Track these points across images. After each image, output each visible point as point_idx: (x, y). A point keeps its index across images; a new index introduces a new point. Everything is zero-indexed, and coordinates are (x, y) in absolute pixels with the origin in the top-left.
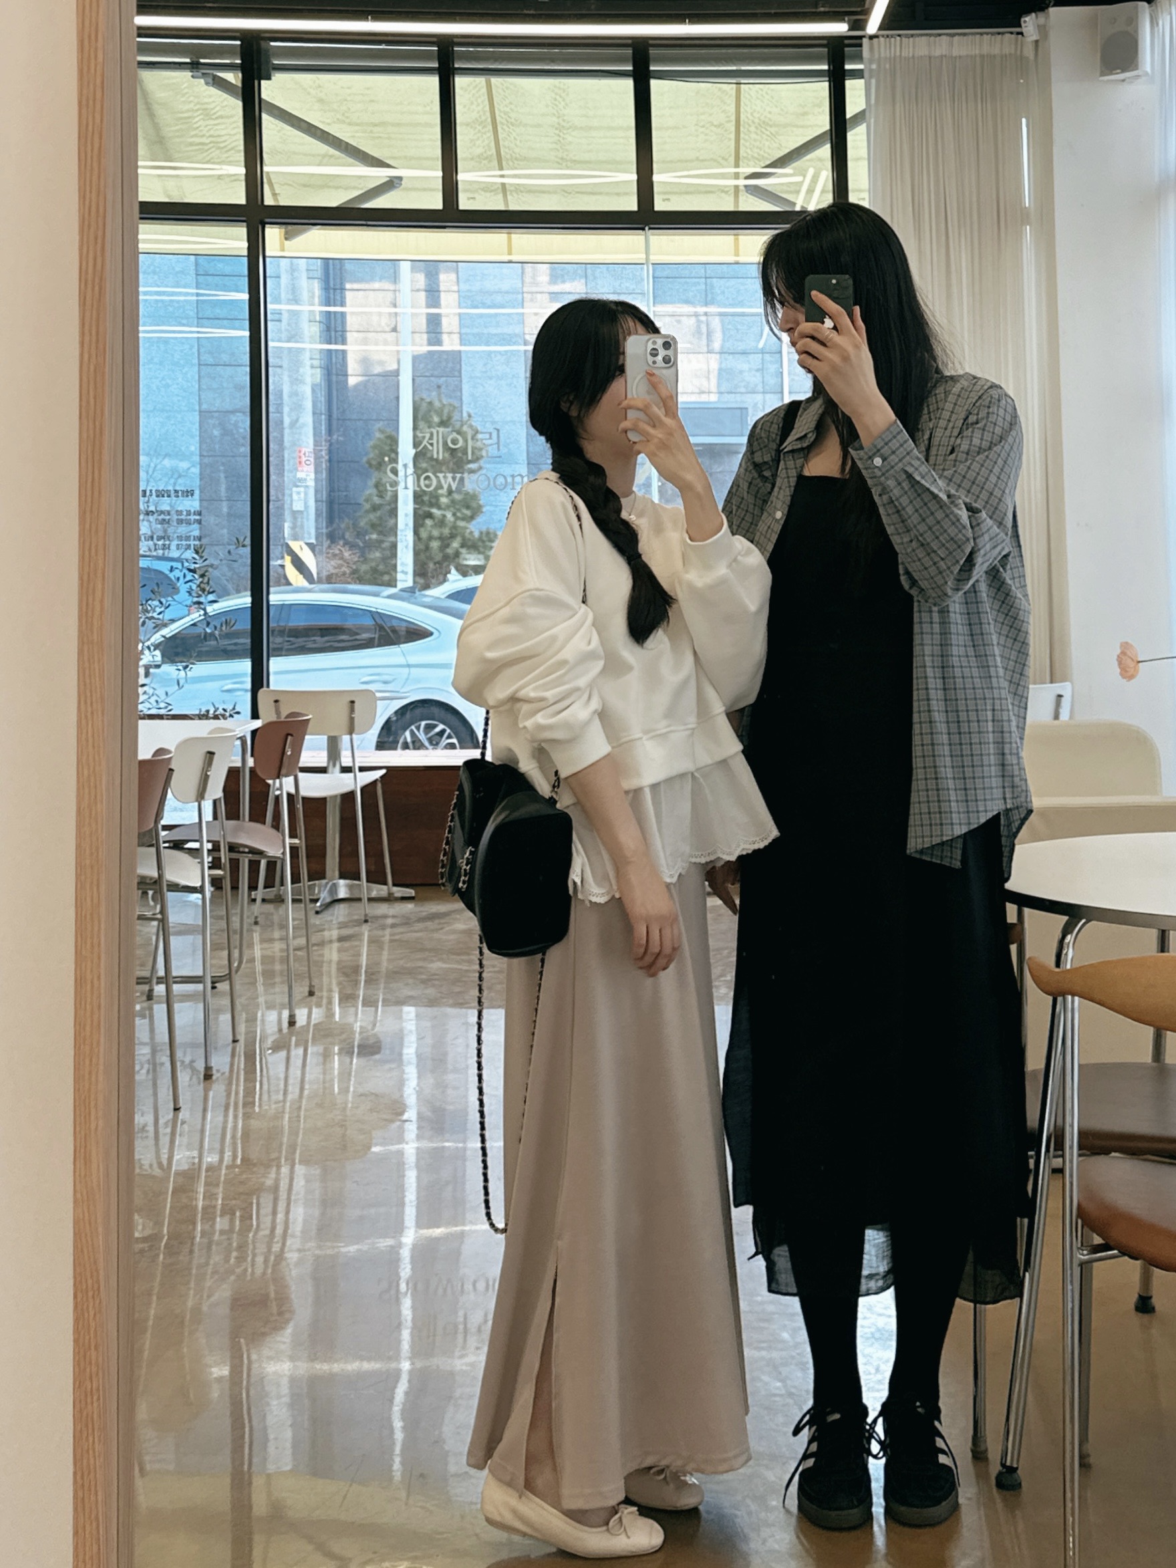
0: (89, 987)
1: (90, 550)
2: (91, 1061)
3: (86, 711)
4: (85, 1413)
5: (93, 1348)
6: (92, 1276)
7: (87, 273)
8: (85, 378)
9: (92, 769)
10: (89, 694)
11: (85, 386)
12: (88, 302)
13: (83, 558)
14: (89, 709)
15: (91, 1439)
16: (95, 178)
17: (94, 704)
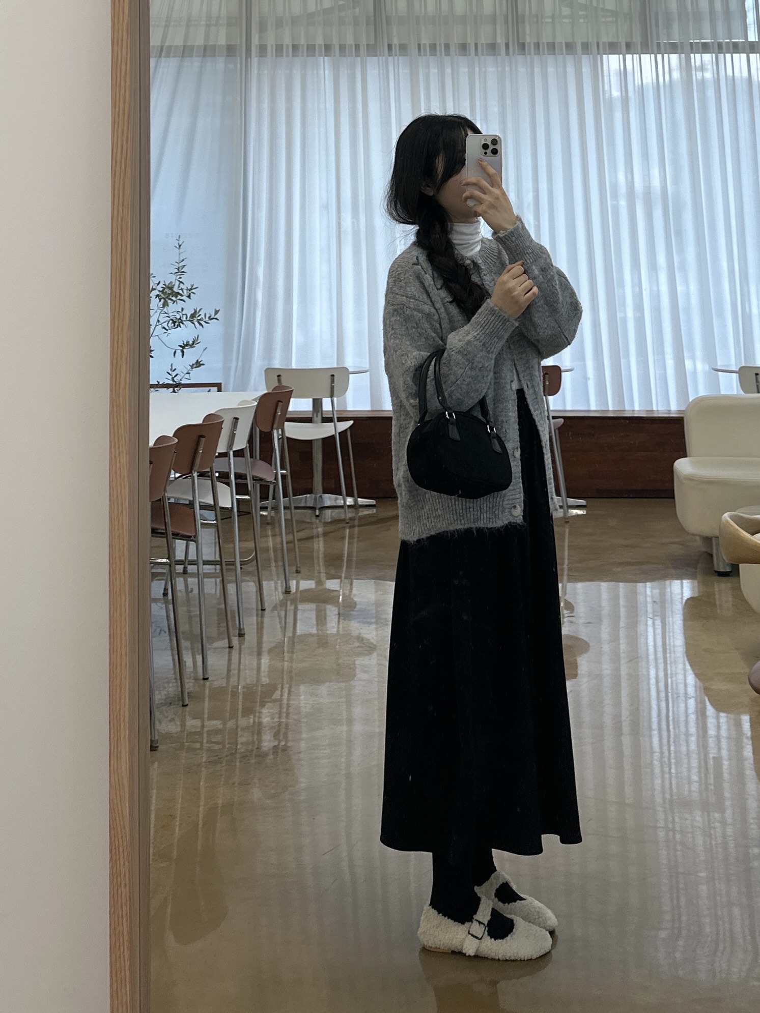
1: (118, 342)
2: (121, 690)
3: (115, 452)
4: (118, 932)
5: (123, 885)
6: (122, 837)
7: (117, 155)
8: (115, 225)
10: (116, 440)
11: (115, 232)
12: (118, 174)
13: (113, 349)
15: (122, 948)
16: (122, 92)
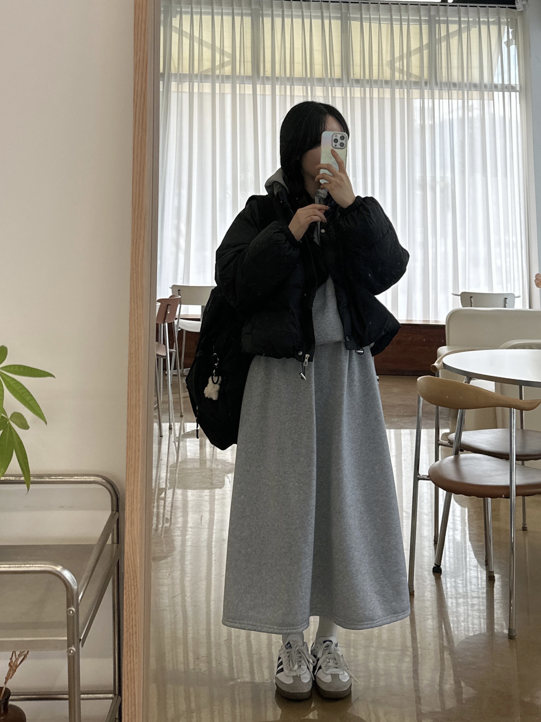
0: (134, 440)
1: (137, 226)
8: (136, 143)
9: (136, 335)
11: (136, 147)
14: (136, 305)
17: (138, 302)
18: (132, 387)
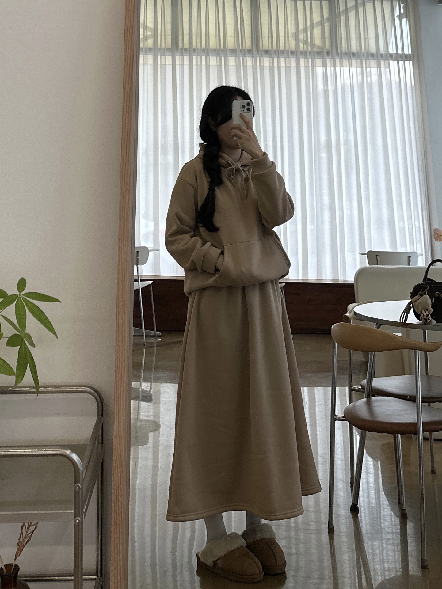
0: (121, 353)
2: (121, 382)
3: (122, 245)
5: (120, 496)
6: (120, 467)
7: (126, 79)
18: (119, 310)
